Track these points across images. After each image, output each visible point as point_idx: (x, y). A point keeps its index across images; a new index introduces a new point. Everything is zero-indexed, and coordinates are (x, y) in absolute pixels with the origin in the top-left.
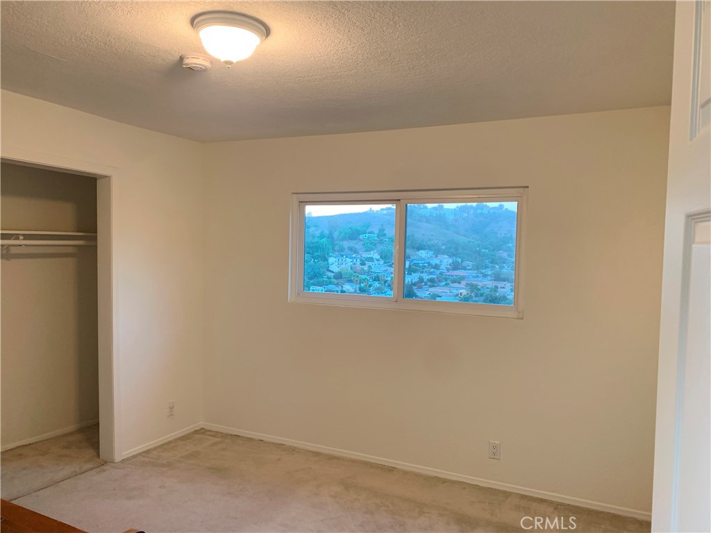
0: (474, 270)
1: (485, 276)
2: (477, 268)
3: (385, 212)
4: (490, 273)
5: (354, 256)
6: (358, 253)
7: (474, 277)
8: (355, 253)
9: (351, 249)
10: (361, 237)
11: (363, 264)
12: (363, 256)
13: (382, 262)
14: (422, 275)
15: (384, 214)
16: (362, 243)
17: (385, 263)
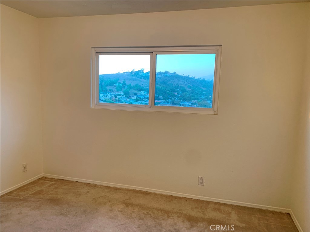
0: (164, 100)
1: (168, 102)
2: (165, 99)
3: (125, 74)
4: (170, 101)
5: (112, 93)
6: (113, 92)
7: (164, 103)
8: (112, 92)
9: (110, 90)
10: (115, 85)
11: (116, 97)
12: (116, 93)
13: (124, 96)
14: (142, 102)
15: (125, 75)
16: (115, 87)
17: (126, 97)
